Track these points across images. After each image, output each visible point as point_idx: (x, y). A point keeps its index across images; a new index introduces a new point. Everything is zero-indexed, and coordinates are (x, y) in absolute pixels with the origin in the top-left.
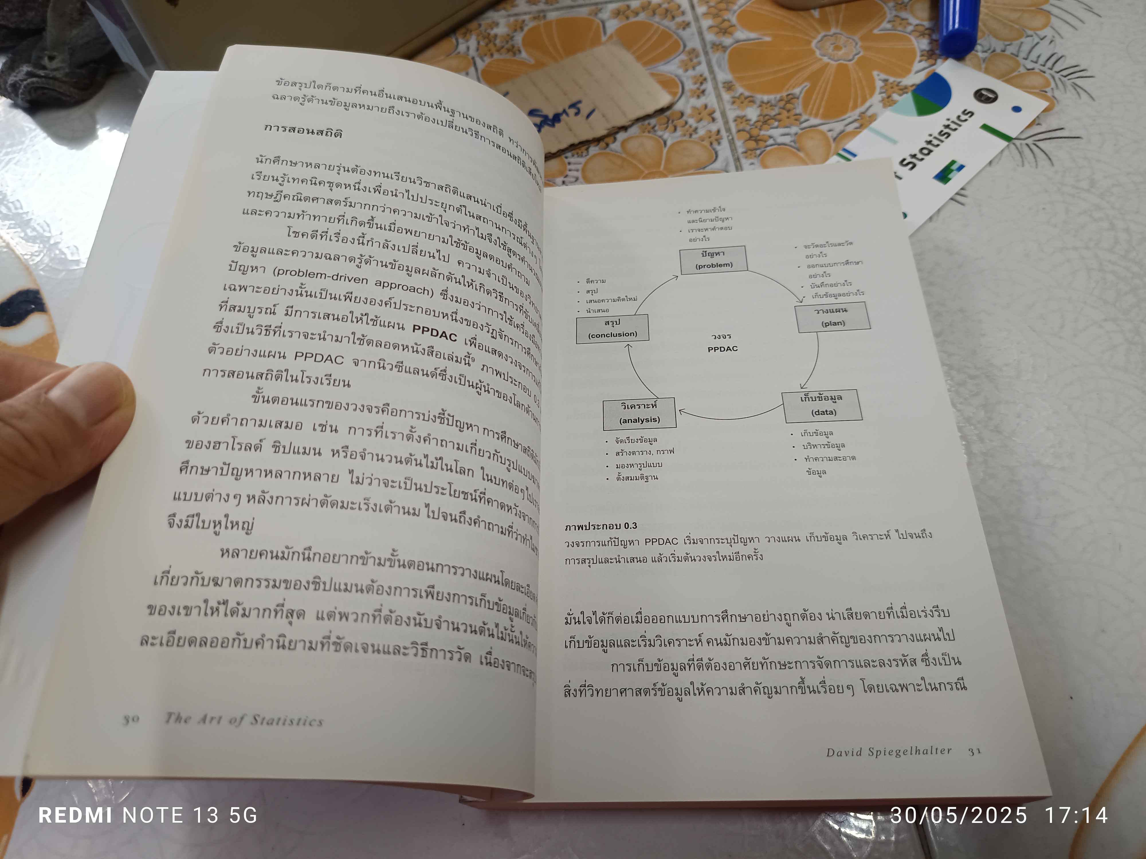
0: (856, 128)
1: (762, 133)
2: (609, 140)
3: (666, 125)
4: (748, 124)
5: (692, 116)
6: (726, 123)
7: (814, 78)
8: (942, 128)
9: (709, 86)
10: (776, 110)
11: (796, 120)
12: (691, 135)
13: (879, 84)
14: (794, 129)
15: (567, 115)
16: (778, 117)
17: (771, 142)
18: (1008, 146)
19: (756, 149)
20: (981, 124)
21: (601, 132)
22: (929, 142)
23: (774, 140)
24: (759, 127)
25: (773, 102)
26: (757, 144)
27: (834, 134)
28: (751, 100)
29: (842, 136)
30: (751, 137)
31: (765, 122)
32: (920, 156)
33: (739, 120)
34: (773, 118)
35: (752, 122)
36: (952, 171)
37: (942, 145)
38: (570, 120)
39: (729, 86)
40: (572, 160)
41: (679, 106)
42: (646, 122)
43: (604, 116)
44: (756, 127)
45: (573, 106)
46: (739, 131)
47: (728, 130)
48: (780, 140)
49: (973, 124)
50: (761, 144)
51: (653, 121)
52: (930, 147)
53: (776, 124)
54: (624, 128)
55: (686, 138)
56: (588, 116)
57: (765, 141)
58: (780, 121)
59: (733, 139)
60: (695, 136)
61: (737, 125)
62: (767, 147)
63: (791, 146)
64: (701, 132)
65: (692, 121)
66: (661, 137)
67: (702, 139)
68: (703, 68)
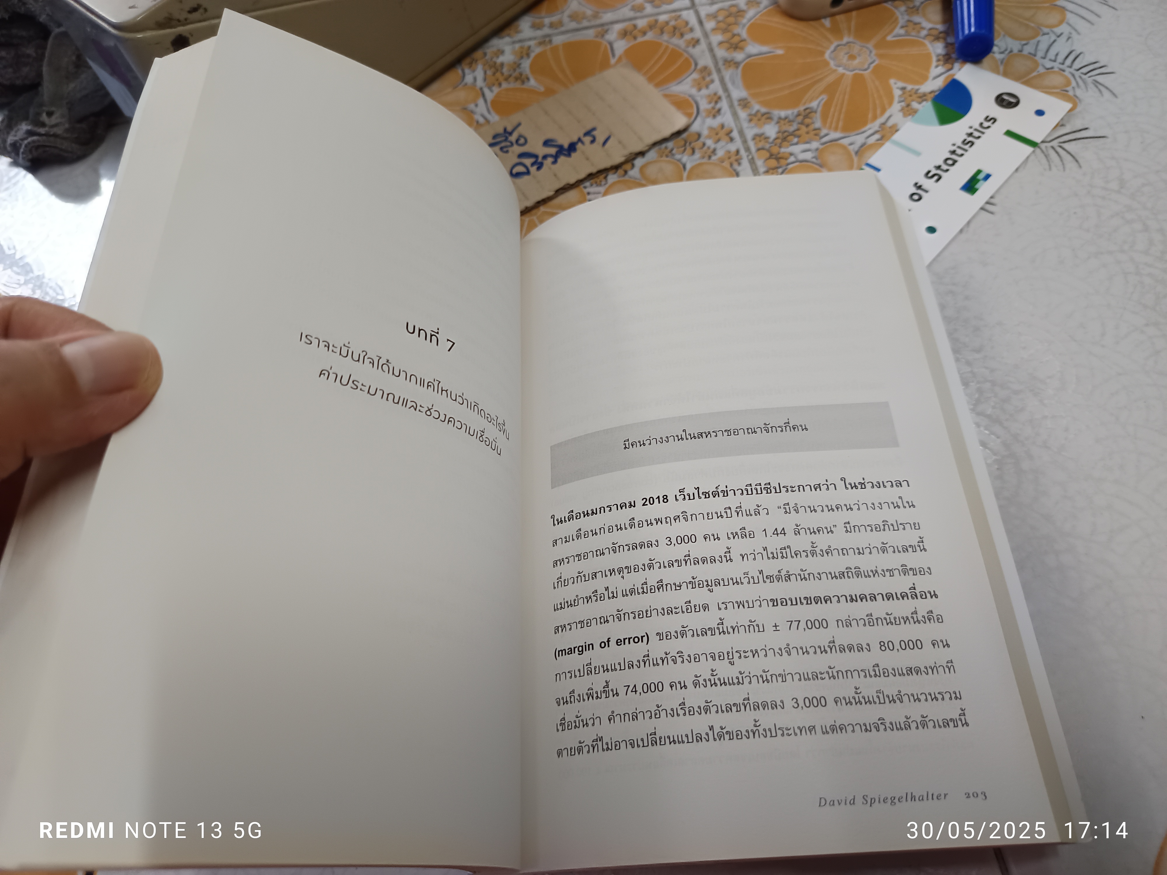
0: (878, 140)
1: (783, 150)
2: (627, 166)
3: (683, 148)
4: (767, 142)
5: (709, 137)
6: (745, 142)
7: (831, 90)
8: (965, 137)
9: (724, 104)
10: (795, 126)
11: (816, 135)
12: (710, 157)
13: (897, 93)
14: (815, 145)
15: (583, 143)
16: (797, 133)
17: (792, 159)
18: (1034, 152)
19: (777, 168)
20: (1005, 130)
21: (618, 159)
22: (953, 152)
23: (796, 157)
24: (778, 145)
25: (791, 118)
26: (778, 162)
27: (856, 147)
28: (768, 117)
29: (863, 150)
30: (771, 156)
31: (784, 139)
32: (945, 167)
33: (758, 139)
34: (793, 134)
35: (771, 140)
36: (978, 181)
37: (966, 154)
38: (585, 148)
39: (744, 103)
40: (591, 190)
41: (696, 127)
42: (663, 146)
43: (620, 142)
44: (776, 145)
45: (587, 134)
46: (758, 150)
47: (748, 149)
48: (802, 156)
49: (997, 130)
50: (783, 162)
51: (670, 145)
52: (954, 157)
53: (796, 140)
54: (642, 154)
55: (705, 160)
56: (604, 143)
57: (786, 159)
58: (799, 136)
59: (753, 158)
60: (714, 158)
61: (756, 144)
62: (788, 164)
63: (813, 163)
64: (720, 153)
65: (709, 143)
66: (679, 160)
67: (722, 160)
68: (716, 86)
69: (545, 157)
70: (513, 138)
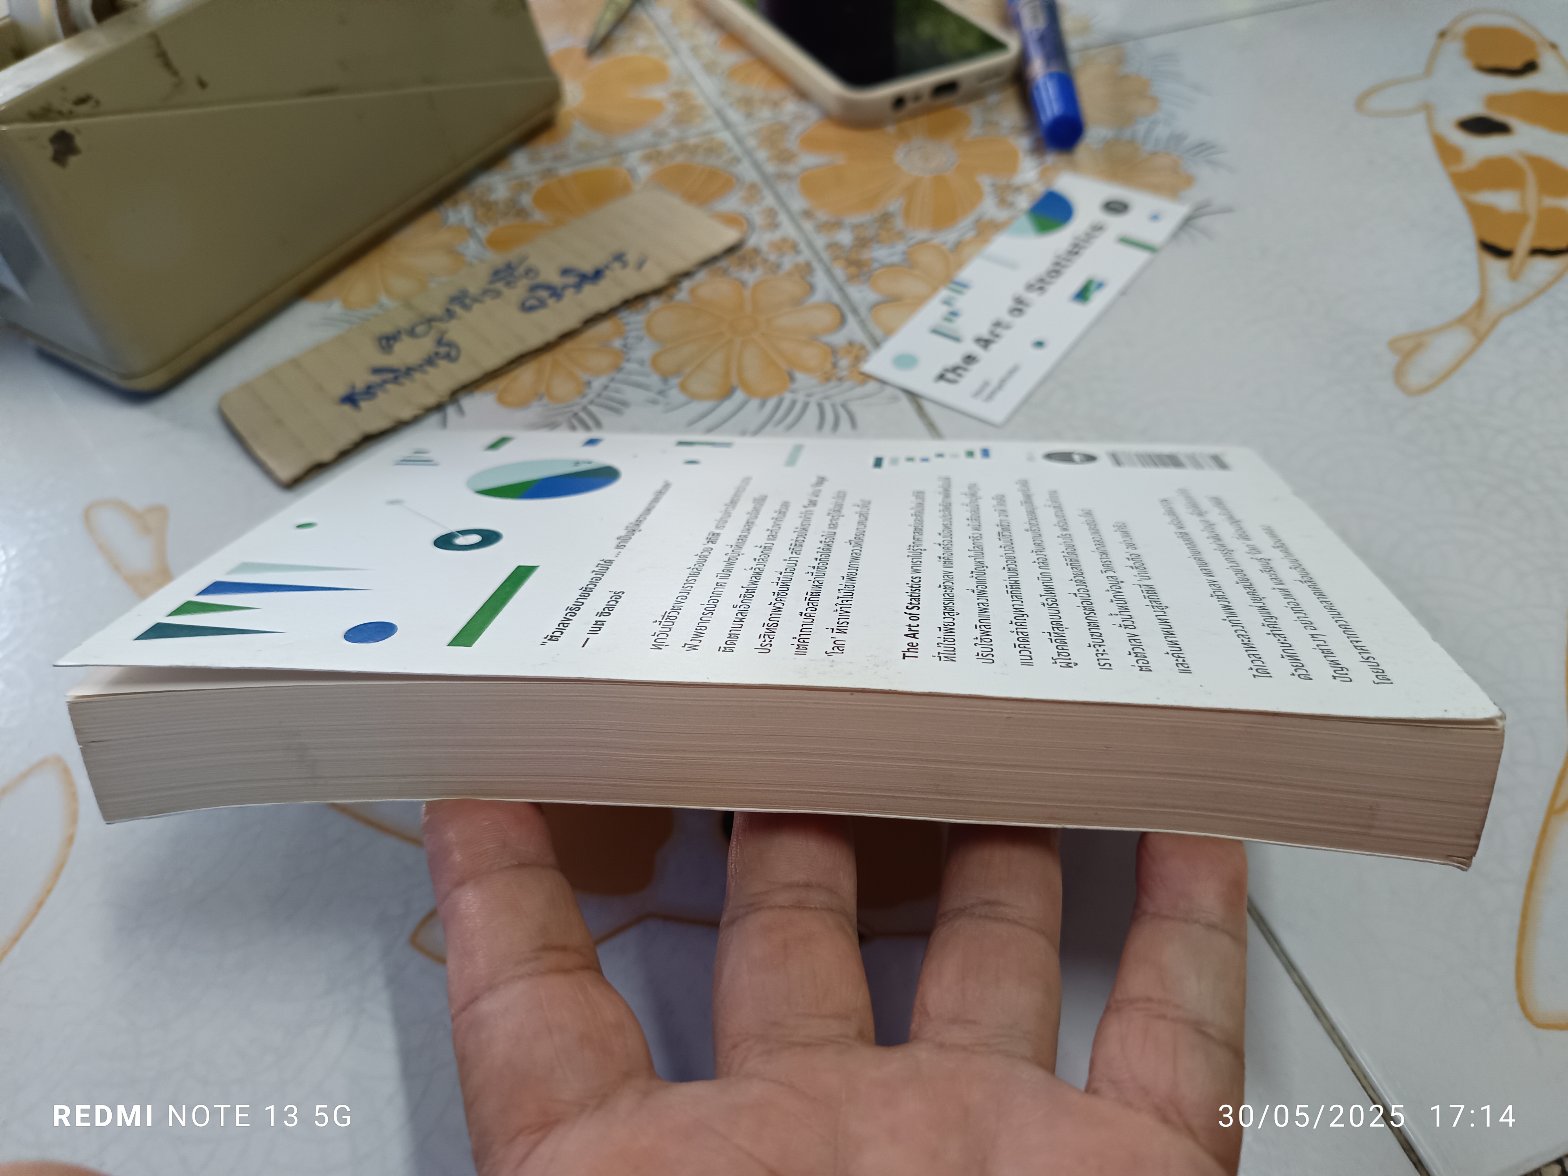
0: (976, 236)
1: (863, 256)
2: (672, 289)
3: (739, 264)
4: (843, 250)
5: (770, 252)
6: (816, 253)
7: (909, 192)
8: (1069, 247)
9: (783, 218)
10: (873, 232)
11: (900, 238)
12: (775, 271)
13: (987, 188)
14: (901, 247)
15: (611, 268)
16: (877, 238)
17: (877, 264)
18: (1154, 256)
19: (862, 275)
20: (1117, 237)
22: (1056, 264)
23: (881, 262)
24: (857, 252)
25: (867, 223)
26: (860, 270)
27: (950, 245)
28: (837, 225)
29: (958, 247)
30: (851, 263)
31: (863, 245)
32: (1048, 279)
33: (830, 247)
34: (872, 240)
35: (847, 247)
36: (1091, 289)
37: (1072, 265)
38: (616, 272)
39: (807, 214)
40: (630, 317)
41: (753, 241)
42: (715, 266)
43: (659, 263)
44: (854, 252)
45: (615, 259)
46: (834, 259)
47: (820, 260)
48: (888, 260)
49: (1107, 238)
50: (865, 269)
51: (723, 263)
52: (1058, 268)
53: (877, 245)
54: (687, 274)
55: (770, 275)
56: (639, 267)
57: (870, 265)
58: (880, 241)
59: (828, 268)
60: (780, 272)
61: (829, 253)
62: (874, 270)
63: (902, 265)
64: (787, 267)
65: (772, 257)
66: (737, 279)
67: (790, 274)
68: (769, 200)
69: (565, 287)
70: (521, 270)
